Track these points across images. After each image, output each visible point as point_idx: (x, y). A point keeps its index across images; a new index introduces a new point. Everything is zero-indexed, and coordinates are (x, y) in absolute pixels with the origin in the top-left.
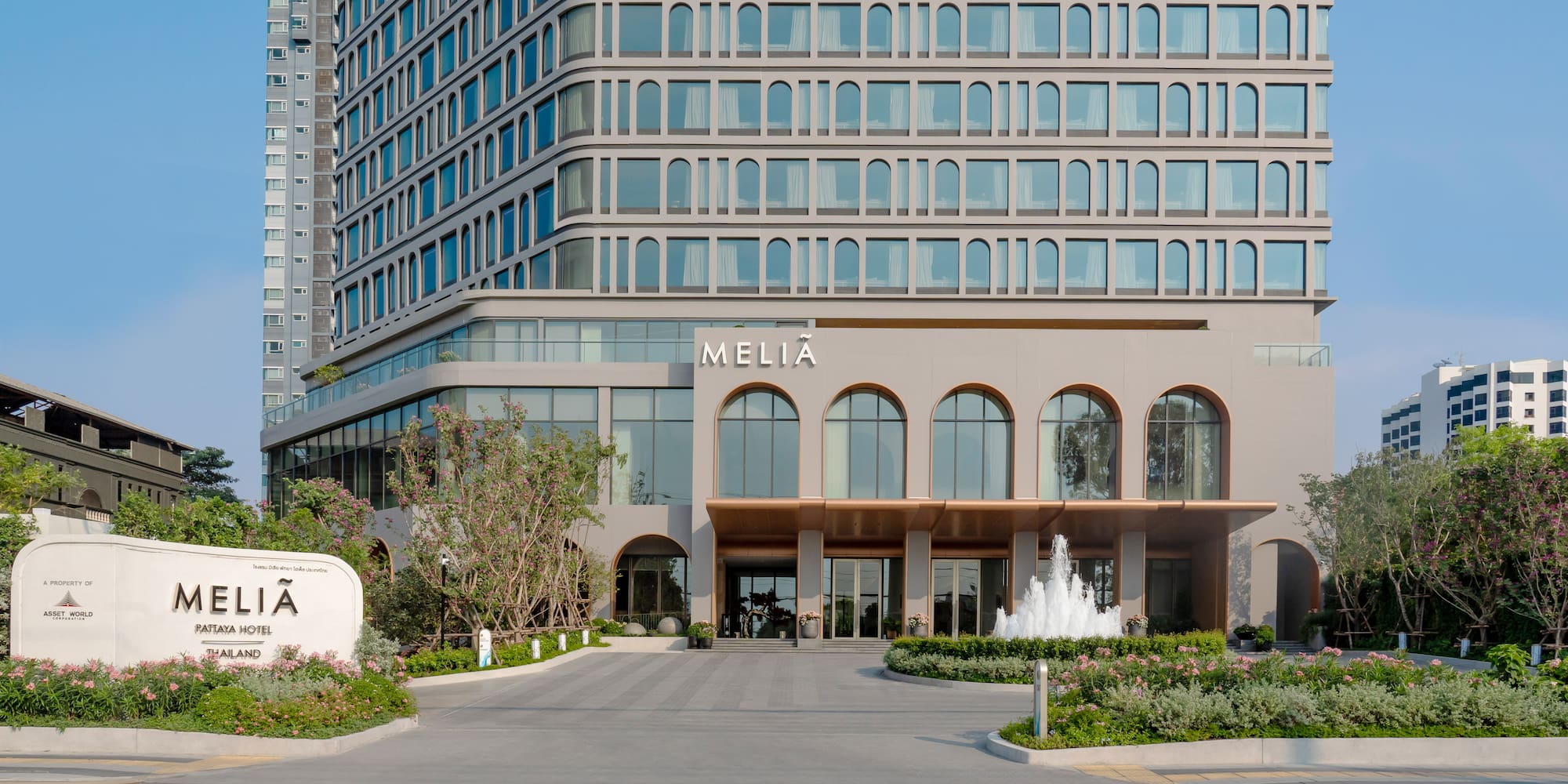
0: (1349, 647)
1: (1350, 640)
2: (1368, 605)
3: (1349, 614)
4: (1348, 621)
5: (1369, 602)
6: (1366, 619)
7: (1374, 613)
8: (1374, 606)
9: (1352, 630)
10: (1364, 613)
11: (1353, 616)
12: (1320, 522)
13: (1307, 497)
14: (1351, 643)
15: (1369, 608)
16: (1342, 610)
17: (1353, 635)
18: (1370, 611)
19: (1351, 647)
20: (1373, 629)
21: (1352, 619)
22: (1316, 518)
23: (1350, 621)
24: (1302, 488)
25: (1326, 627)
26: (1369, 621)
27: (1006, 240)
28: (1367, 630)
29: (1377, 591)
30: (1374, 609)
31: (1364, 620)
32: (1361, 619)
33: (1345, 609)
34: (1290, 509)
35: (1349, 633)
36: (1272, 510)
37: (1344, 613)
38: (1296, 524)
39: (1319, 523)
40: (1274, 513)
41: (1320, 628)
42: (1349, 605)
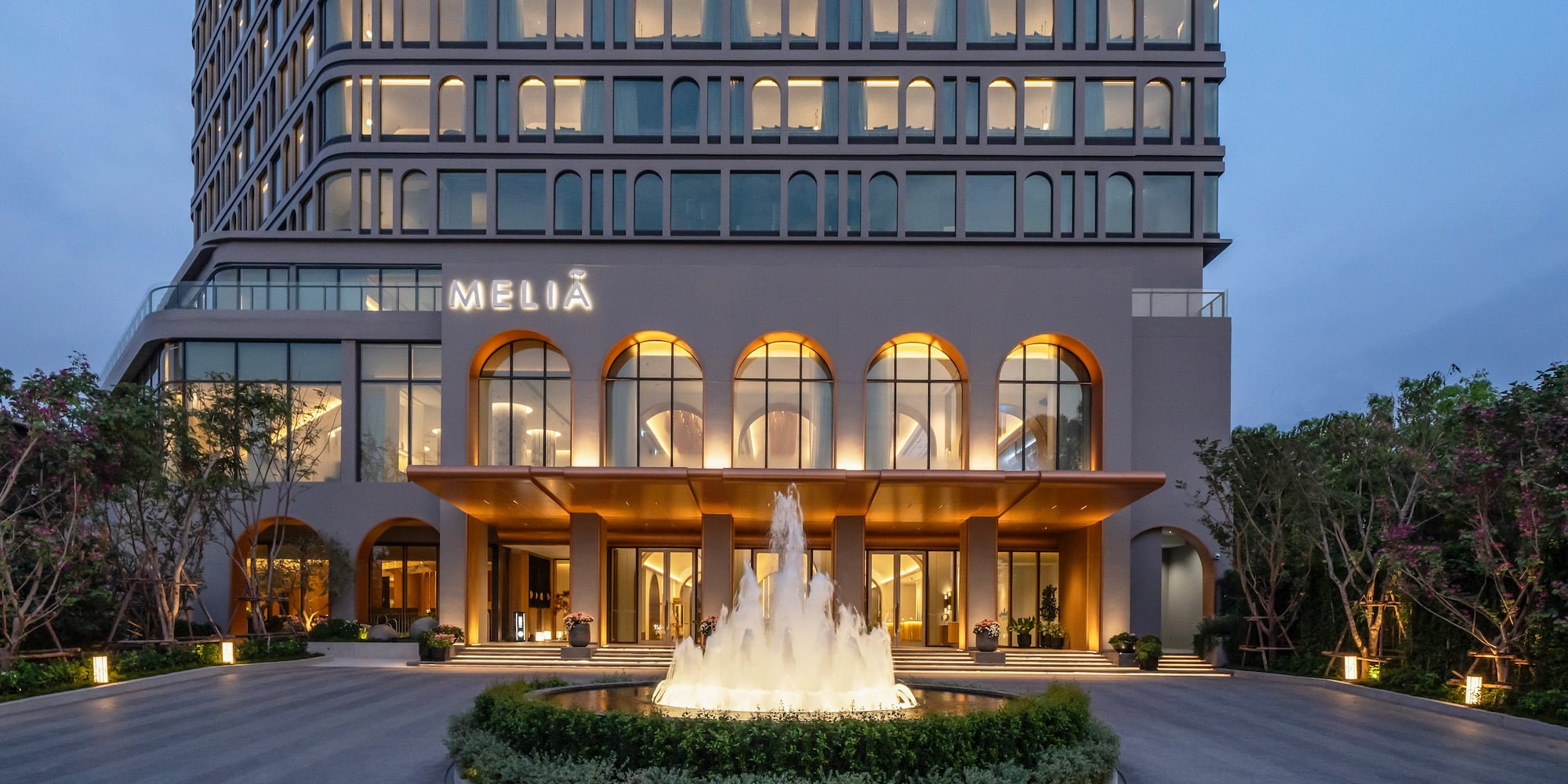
0: (1262, 666)
1: (1264, 657)
2: (1288, 612)
3: (1262, 624)
4: (1260, 632)
5: (1290, 608)
6: (1284, 630)
7: (1296, 622)
8: (1295, 614)
9: (1266, 644)
10: (1281, 621)
11: (1267, 626)
12: (1221, 502)
13: (1204, 471)
14: (1265, 662)
15: (1289, 616)
16: (1251, 619)
17: (1267, 651)
18: (1289, 620)
19: (1266, 668)
20: (1294, 644)
21: (1265, 629)
22: (1215, 496)
23: (1264, 634)
24: (1197, 458)
25: (1228, 638)
26: (1289, 633)
27: (836, 172)
28: (1286, 644)
29: (1302, 594)
30: (1294, 618)
31: (1281, 631)
32: (1278, 631)
33: (1255, 617)
34: (1181, 485)
35: (1262, 648)
36: (1159, 483)
37: (1254, 623)
38: (1188, 506)
39: (1220, 505)
40: (1163, 487)
41: (1220, 639)
42: (1261, 611)
